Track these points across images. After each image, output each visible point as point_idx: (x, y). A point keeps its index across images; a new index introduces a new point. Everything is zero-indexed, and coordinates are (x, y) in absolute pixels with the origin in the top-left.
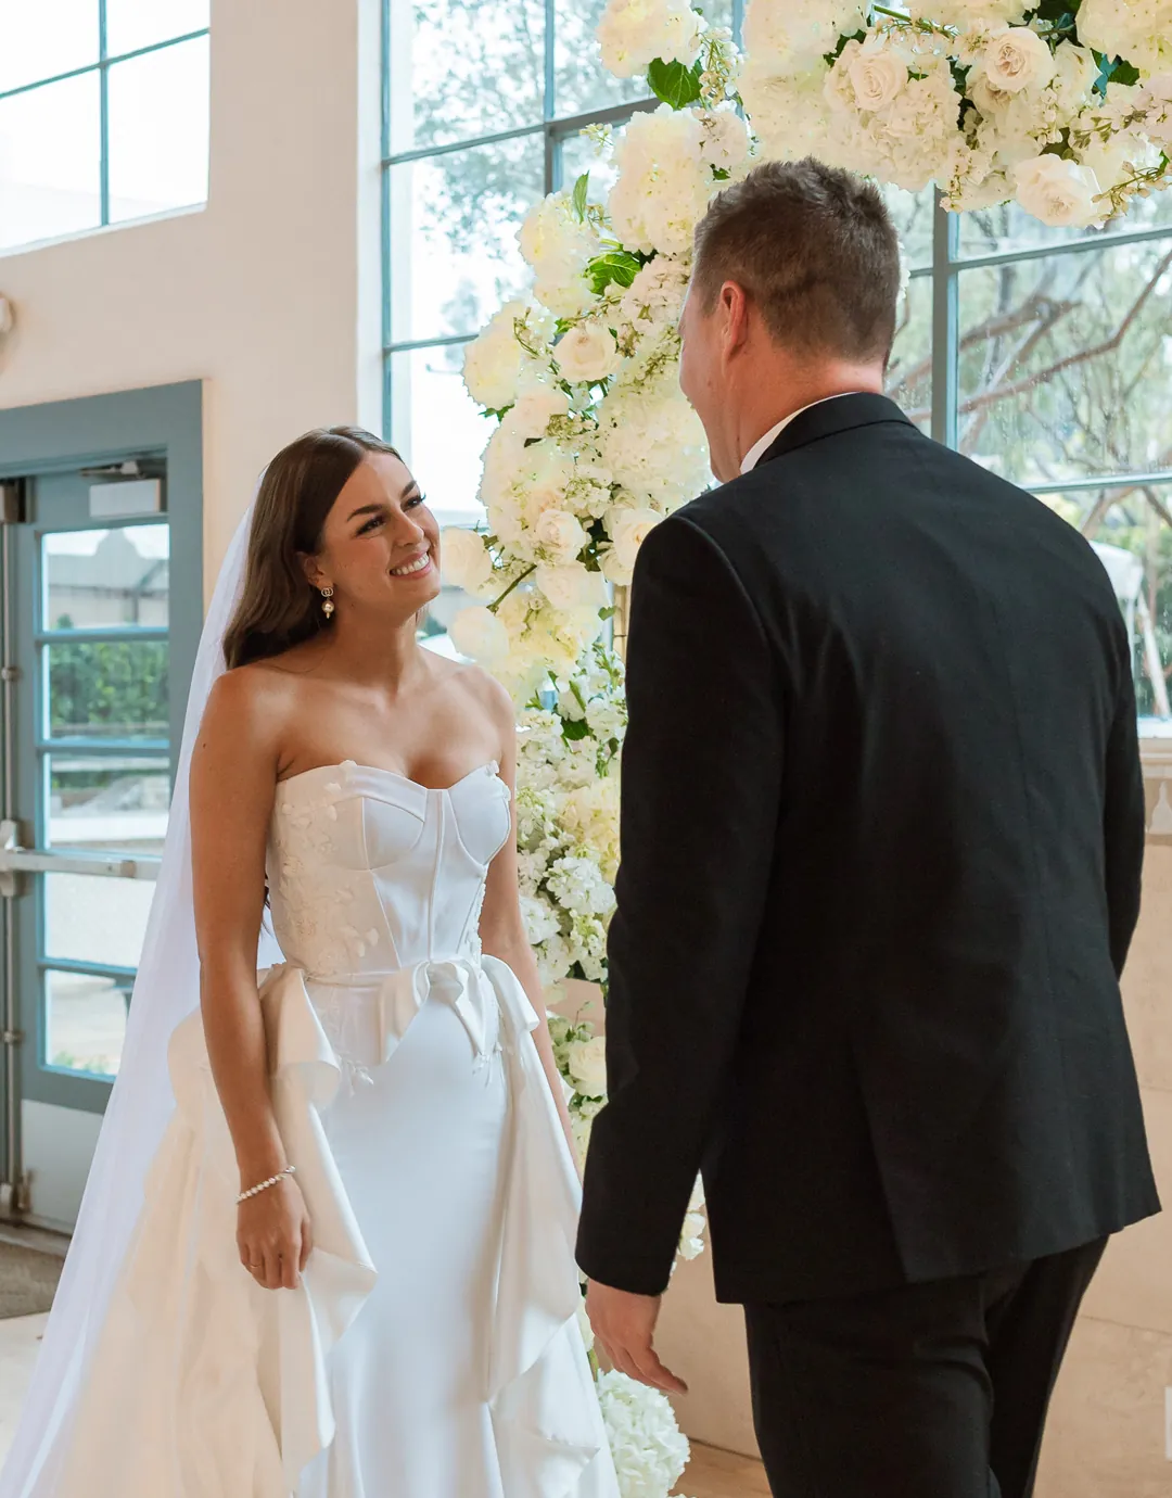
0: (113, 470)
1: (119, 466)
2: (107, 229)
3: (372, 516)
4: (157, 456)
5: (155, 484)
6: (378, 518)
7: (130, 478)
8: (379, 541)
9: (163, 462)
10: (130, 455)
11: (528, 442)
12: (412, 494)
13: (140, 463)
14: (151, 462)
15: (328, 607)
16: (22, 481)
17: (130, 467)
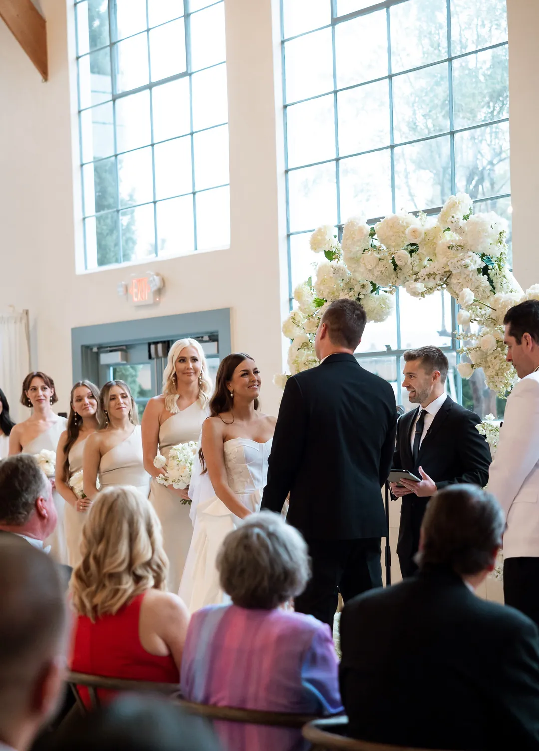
0: (200, 339)
1: (202, 337)
2: (196, 252)
3: (245, 372)
4: (215, 334)
5: (215, 343)
6: (246, 373)
7: (206, 342)
8: (246, 379)
9: (217, 336)
10: (206, 333)
11: (299, 349)
12: (256, 370)
13: (209, 337)
14: (213, 336)
15: (231, 395)
16: (168, 342)
17: (206, 338)
